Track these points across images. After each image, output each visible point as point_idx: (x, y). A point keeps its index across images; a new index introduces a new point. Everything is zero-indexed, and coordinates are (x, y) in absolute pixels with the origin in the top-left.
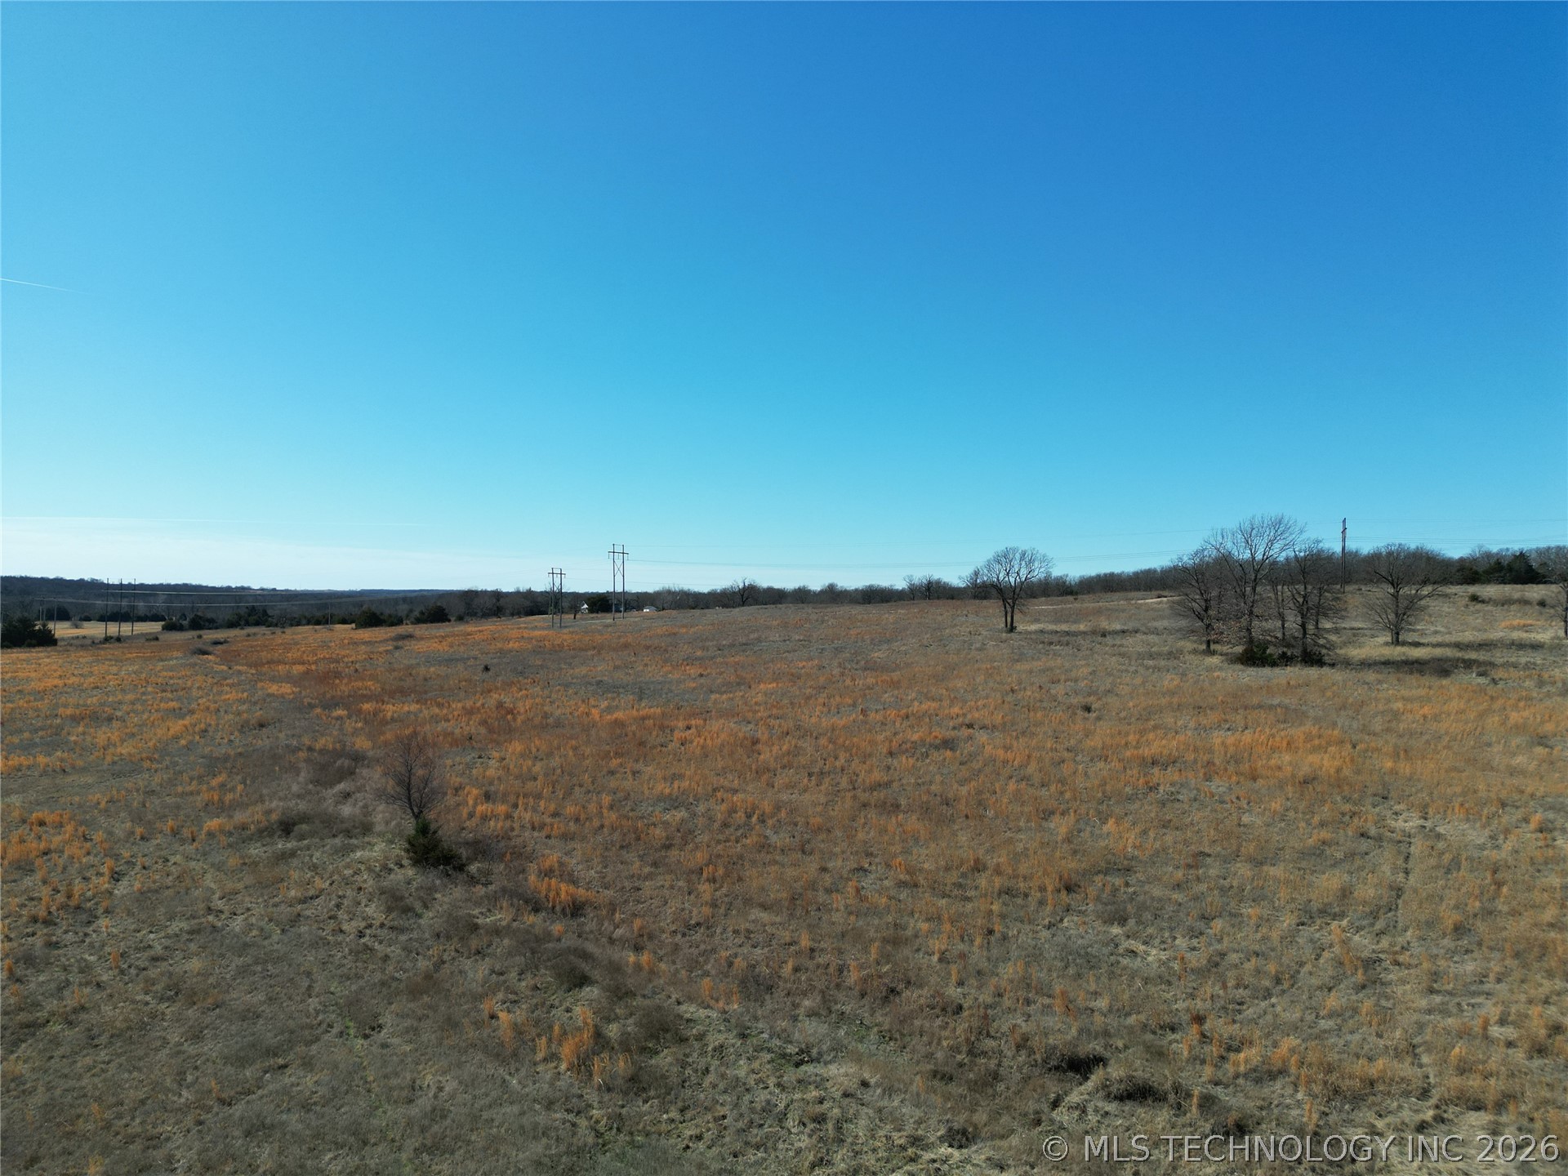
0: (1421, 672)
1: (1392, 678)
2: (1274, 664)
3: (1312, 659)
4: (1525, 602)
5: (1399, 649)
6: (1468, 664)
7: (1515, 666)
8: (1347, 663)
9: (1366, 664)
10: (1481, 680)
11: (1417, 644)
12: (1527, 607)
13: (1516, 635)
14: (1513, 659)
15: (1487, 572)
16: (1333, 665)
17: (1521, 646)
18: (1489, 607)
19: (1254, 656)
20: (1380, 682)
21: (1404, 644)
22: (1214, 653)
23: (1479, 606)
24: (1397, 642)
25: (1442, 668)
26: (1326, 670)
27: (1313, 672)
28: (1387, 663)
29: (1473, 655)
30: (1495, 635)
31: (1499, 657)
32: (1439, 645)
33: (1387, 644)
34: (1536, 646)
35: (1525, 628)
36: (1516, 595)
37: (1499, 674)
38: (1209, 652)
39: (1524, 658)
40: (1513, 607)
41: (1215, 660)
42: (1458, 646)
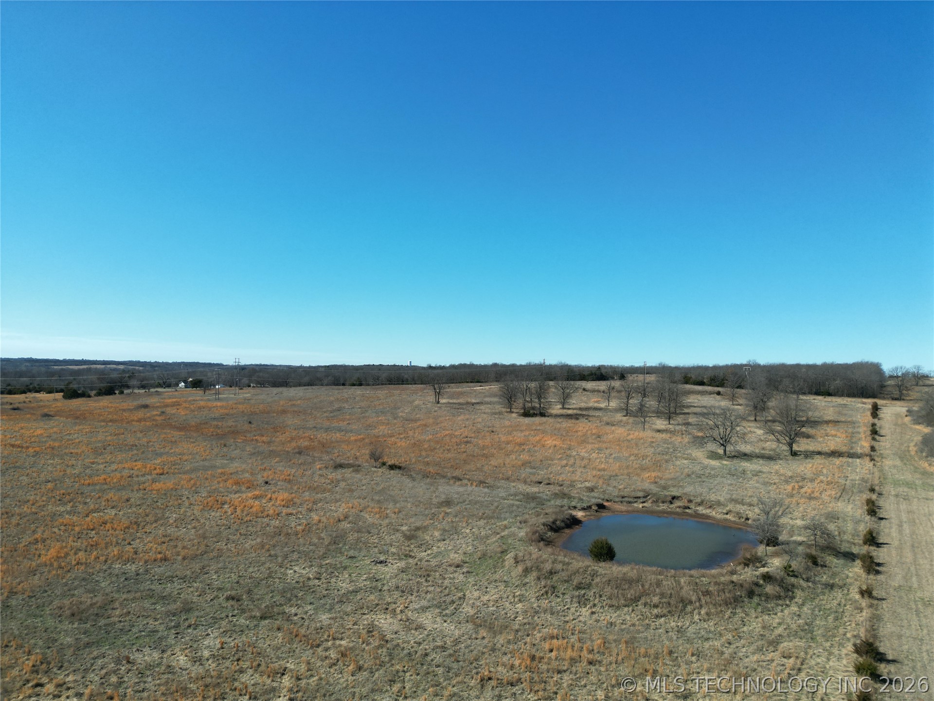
0: (571, 418)
1: (565, 420)
2: (532, 416)
3: (542, 415)
4: (599, 391)
5: (565, 411)
6: (583, 416)
7: (595, 416)
8: (550, 416)
9: (557, 416)
10: (586, 421)
11: (569, 409)
12: (599, 393)
13: (596, 405)
14: (594, 414)
15: (588, 375)
16: (548, 416)
17: (596, 409)
18: (589, 393)
19: (526, 414)
20: (562, 422)
21: (565, 409)
22: (513, 412)
23: (585, 393)
24: (563, 408)
25: (576, 417)
26: (547, 418)
27: (544, 419)
28: (561, 416)
29: (584, 413)
30: (591, 405)
31: (591, 413)
32: (573, 409)
33: (561, 408)
34: (600, 409)
35: (598, 402)
36: (597, 388)
37: (591, 419)
38: (511, 412)
39: (597, 413)
40: (596, 393)
41: (514, 415)
42: (580, 409)
